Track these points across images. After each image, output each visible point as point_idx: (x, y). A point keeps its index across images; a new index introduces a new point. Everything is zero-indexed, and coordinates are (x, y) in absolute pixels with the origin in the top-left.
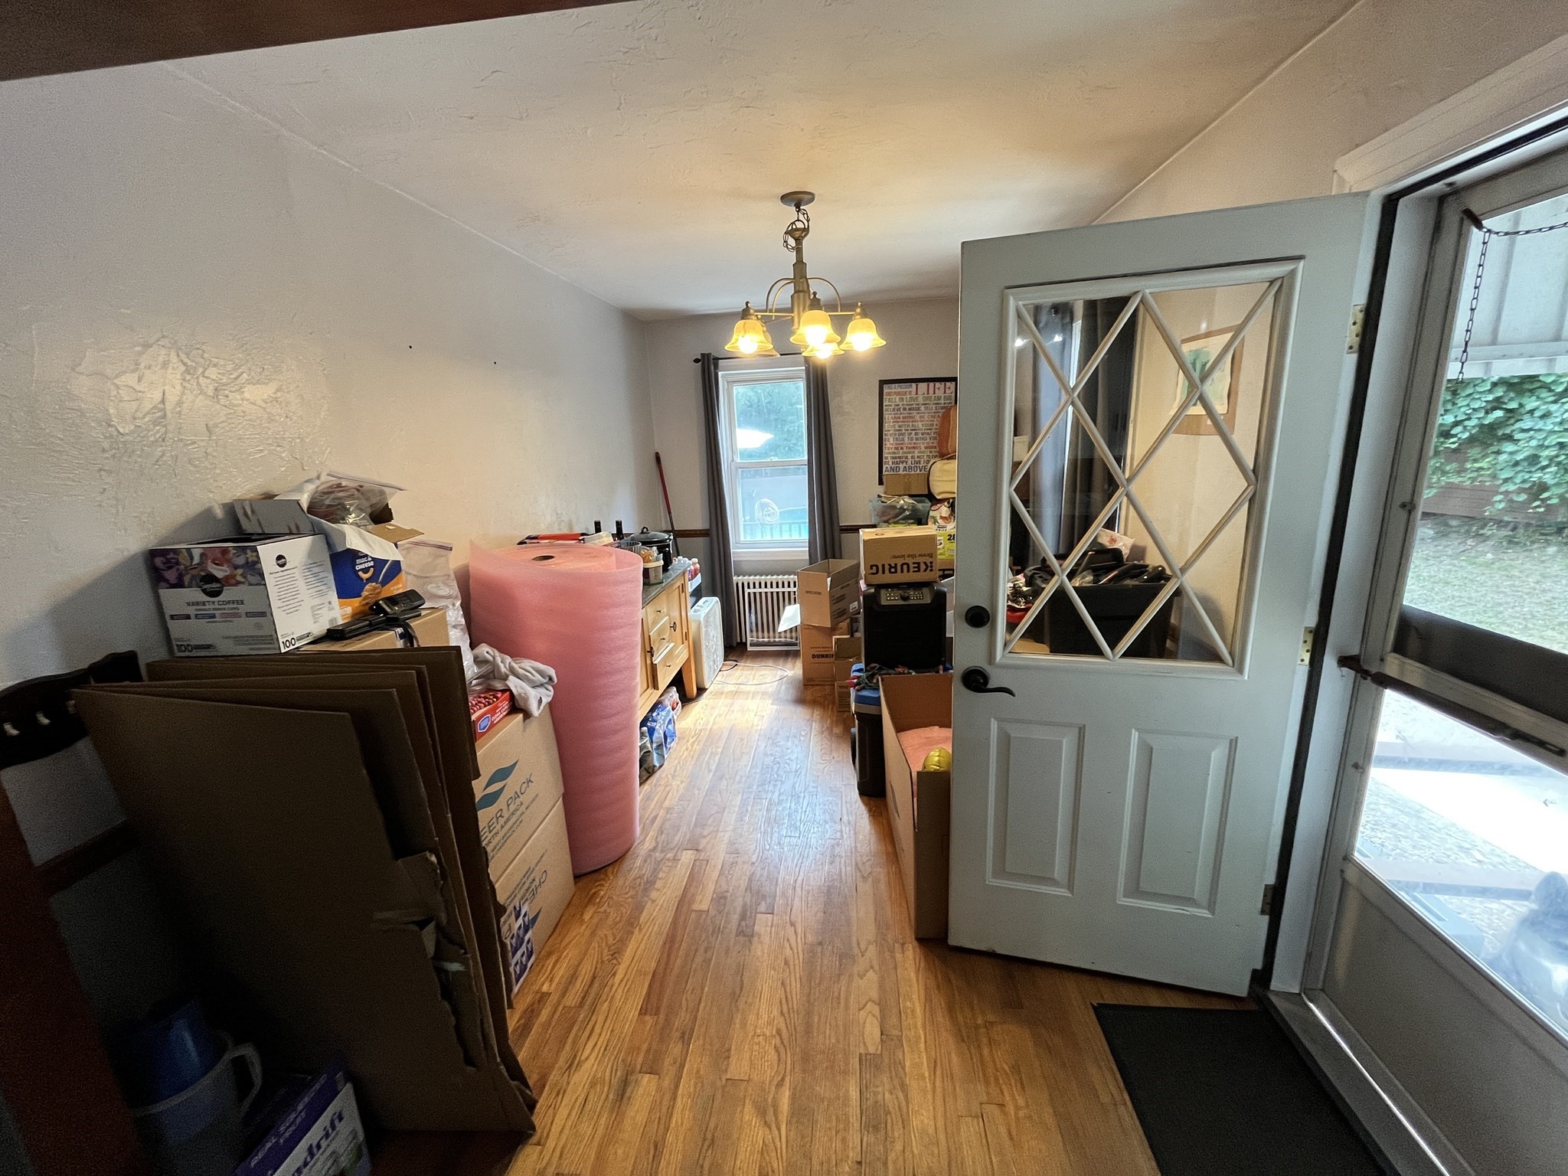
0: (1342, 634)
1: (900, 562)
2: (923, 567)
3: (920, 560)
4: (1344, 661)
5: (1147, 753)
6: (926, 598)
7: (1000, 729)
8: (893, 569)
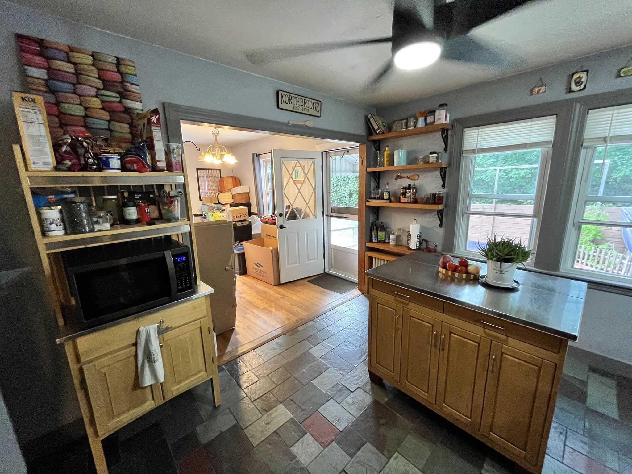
0: (325, 213)
1: (240, 215)
2: (245, 216)
3: (245, 214)
4: (326, 216)
5: (307, 234)
6: (248, 223)
7: (286, 236)
8: (239, 217)
